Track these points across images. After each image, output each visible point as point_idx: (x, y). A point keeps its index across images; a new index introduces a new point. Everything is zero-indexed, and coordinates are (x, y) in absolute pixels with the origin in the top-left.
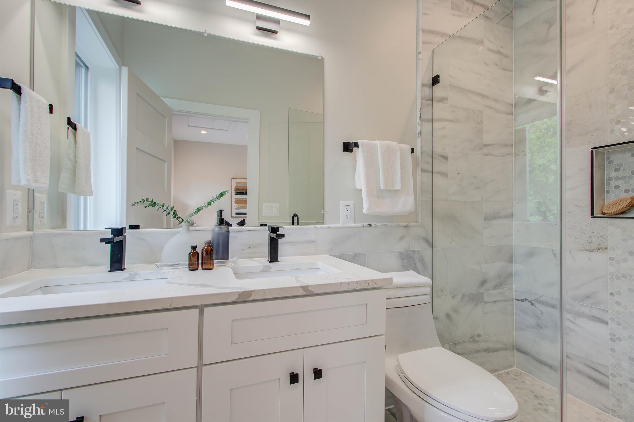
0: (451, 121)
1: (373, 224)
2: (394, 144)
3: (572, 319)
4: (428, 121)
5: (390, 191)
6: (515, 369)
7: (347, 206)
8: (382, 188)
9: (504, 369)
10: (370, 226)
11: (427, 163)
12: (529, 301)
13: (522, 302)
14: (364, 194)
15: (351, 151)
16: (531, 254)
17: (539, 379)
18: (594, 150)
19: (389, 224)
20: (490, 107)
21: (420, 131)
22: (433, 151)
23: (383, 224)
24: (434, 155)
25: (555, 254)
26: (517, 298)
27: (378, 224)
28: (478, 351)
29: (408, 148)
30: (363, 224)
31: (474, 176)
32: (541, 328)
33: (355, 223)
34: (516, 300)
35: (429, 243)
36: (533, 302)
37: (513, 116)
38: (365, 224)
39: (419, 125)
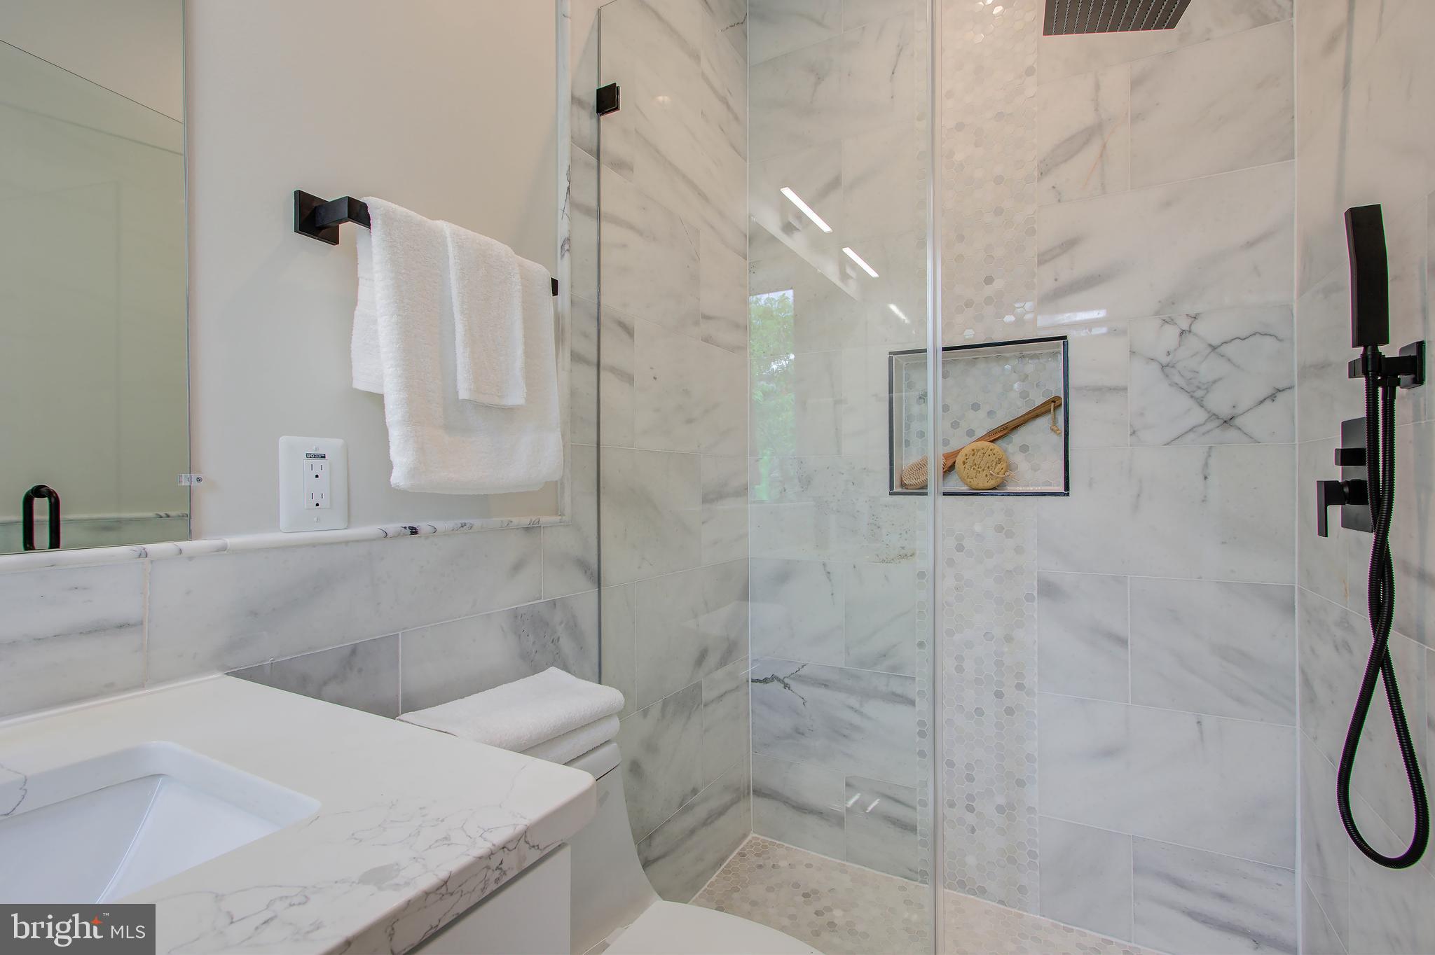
0: (640, 233)
1: (423, 526)
2: (501, 249)
3: (857, 706)
4: (586, 211)
5: (489, 408)
6: (753, 838)
7: (315, 456)
8: (463, 394)
9: (735, 849)
10: (414, 531)
11: (586, 336)
12: (779, 680)
13: (765, 685)
14: (394, 413)
15: (333, 239)
16: (783, 576)
17: (798, 846)
18: (894, 357)
19: (477, 523)
20: (712, 227)
21: (567, 236)
22: (599, 304)
23: (459, 522)
24: (602, 318)
25: (829, 573)
26: (755, 678)
27: (441, 525)
28: (692, 832)
29: (542, 275)
30: (383, 527)
31: (683, 390)
32: (803, 734)
33: (349, 523)
34: (753, 681)
35: (592, 574)
36: (787, 681)
37: (748, 262)
38: (393, 527)
39: (565, 216)
